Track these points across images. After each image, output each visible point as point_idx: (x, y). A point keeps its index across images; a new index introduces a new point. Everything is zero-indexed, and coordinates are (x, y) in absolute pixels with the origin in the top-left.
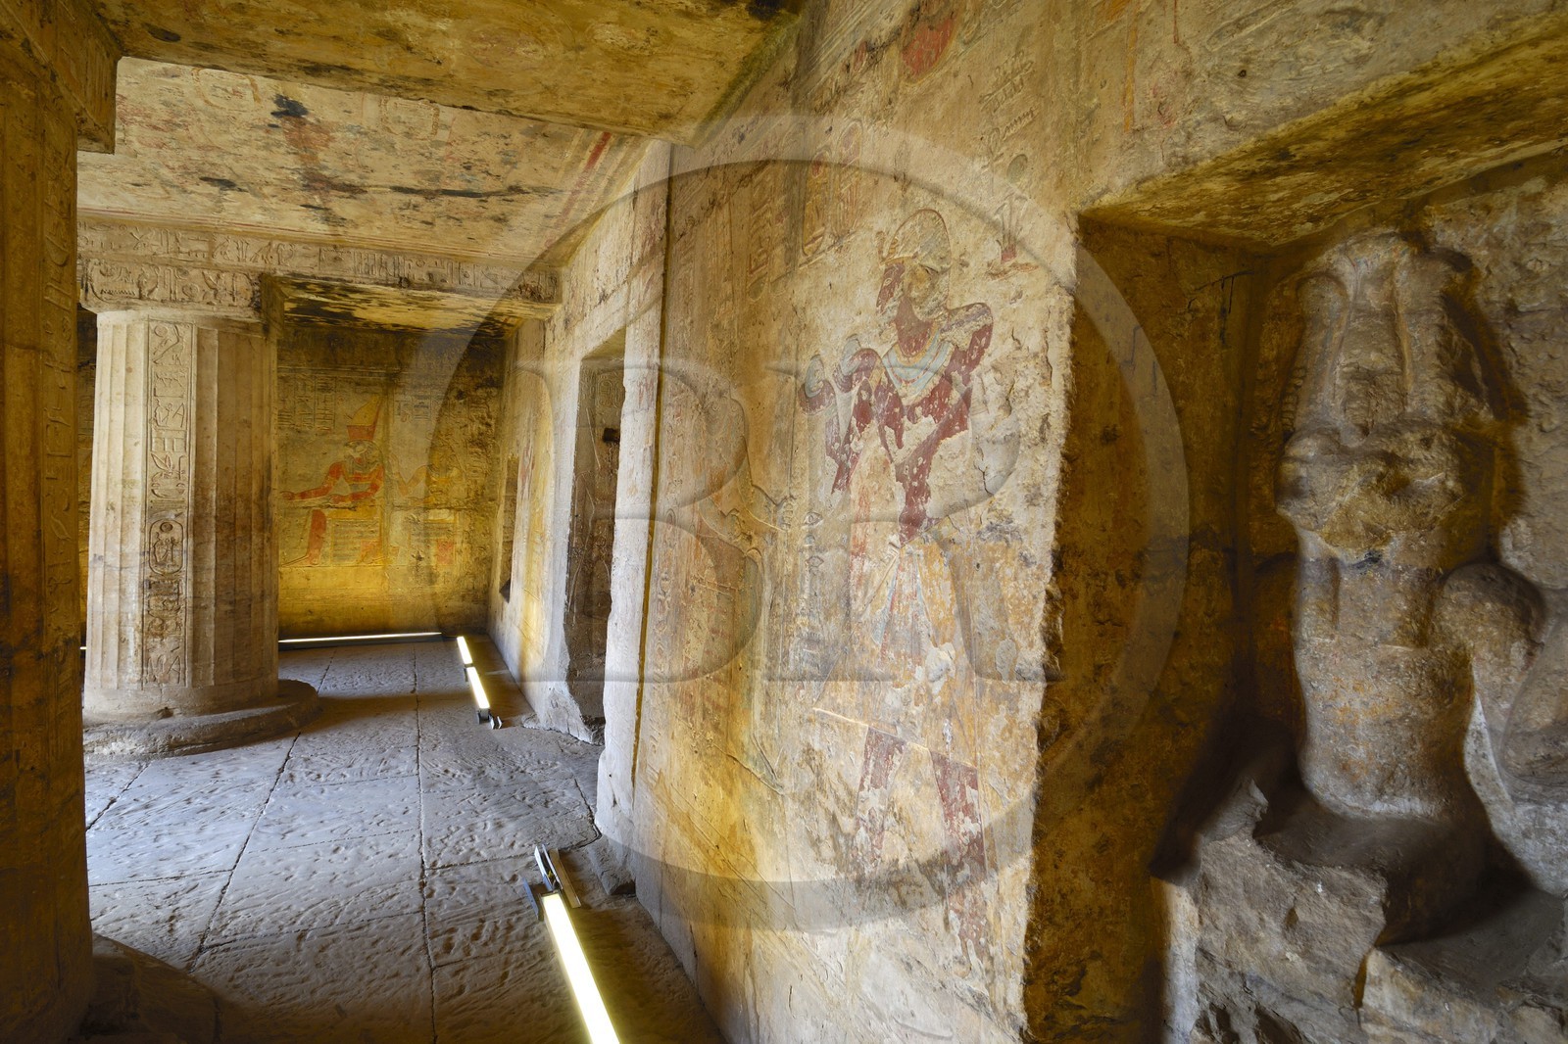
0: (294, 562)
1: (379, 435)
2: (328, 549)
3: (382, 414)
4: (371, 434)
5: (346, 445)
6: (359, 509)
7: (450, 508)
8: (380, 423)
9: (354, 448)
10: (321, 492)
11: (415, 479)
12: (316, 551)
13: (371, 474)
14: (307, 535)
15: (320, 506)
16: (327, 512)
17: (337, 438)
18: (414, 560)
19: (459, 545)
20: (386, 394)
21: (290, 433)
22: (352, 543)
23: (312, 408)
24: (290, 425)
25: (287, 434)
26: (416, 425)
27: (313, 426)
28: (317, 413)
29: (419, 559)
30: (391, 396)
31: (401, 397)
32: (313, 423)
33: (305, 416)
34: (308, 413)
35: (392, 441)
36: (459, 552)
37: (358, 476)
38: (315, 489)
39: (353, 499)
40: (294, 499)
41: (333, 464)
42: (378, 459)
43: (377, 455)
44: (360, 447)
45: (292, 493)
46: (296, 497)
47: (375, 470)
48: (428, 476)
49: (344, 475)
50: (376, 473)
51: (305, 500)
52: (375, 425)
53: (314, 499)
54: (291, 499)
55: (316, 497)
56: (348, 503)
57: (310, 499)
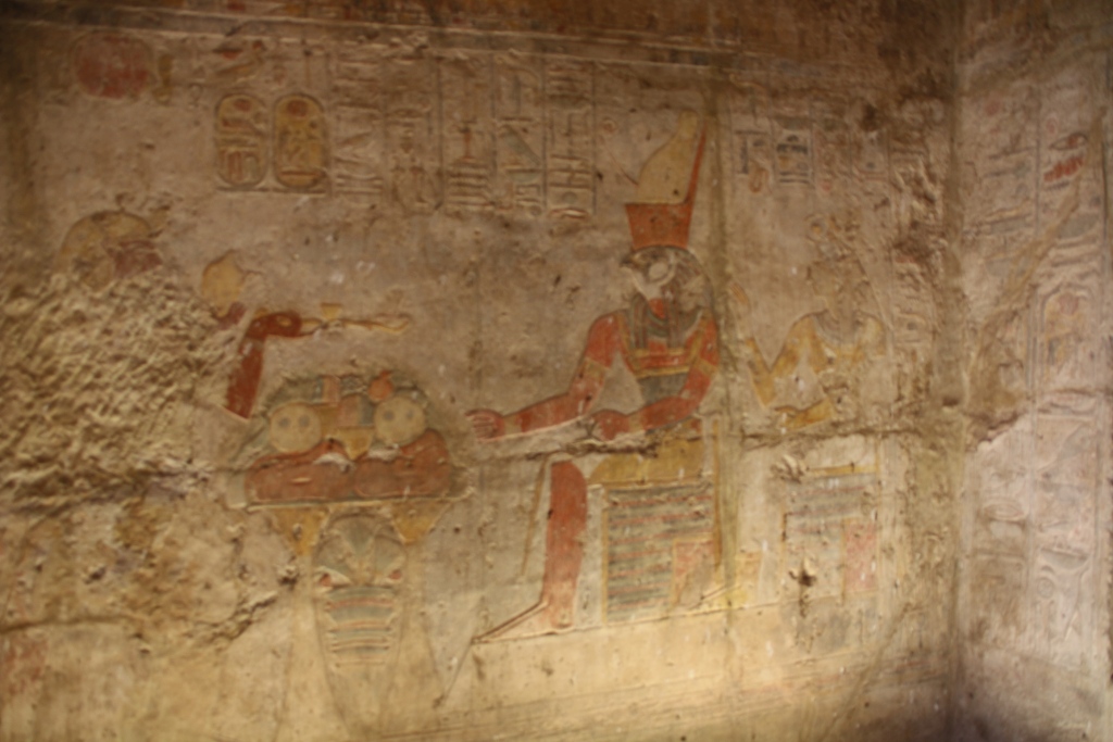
0: (511, 623)
1: (701, 232)
3: (705, 171)
4: (682, 227)
5: (626, 261)
6: (662, 450)
7: (865, 432)
8: (702, 196)
9: (645, 270)
10: (563, 406)
11: (788, 355)
12: (566, 586)
13: (687, 346)
14: (539, 539)
15: (570, 450)
16: (587, 465)
17: (602, 240)
18: (795, 586)
19: (886, 533)
20: (713, 113)
21: (484, 230)
22: (651, 551)
23: (538, 152)
24: (485, 205)
25: (477, 233)
26: (784, 200)
27: (542, 207)
28: (550, 167)
29: (806, 580)
30: (723, 119)
31: (746, 123)
32: (541, 198)
33: (522, 176)
34: (528, 167)
35: (734, 247)
36: (888, 552)
37: (658, 353)
38: (555, 398)
39: (650, 422)
40: (503, 434)
41: (596, 321)
42: (702, 302)
43: (700, 291)
44: (658, 269)
45: (498, 416)
46: (508, 425)
47: (697, 333)
48: (816, 344)
49: (624, 352)
50: (699, 342)
51: (530, 433)
52: (689, 201)
53: (554, 428)
54: (495, 433)
55: (557, 422)
56: (634, 436)
57: (543, 431)
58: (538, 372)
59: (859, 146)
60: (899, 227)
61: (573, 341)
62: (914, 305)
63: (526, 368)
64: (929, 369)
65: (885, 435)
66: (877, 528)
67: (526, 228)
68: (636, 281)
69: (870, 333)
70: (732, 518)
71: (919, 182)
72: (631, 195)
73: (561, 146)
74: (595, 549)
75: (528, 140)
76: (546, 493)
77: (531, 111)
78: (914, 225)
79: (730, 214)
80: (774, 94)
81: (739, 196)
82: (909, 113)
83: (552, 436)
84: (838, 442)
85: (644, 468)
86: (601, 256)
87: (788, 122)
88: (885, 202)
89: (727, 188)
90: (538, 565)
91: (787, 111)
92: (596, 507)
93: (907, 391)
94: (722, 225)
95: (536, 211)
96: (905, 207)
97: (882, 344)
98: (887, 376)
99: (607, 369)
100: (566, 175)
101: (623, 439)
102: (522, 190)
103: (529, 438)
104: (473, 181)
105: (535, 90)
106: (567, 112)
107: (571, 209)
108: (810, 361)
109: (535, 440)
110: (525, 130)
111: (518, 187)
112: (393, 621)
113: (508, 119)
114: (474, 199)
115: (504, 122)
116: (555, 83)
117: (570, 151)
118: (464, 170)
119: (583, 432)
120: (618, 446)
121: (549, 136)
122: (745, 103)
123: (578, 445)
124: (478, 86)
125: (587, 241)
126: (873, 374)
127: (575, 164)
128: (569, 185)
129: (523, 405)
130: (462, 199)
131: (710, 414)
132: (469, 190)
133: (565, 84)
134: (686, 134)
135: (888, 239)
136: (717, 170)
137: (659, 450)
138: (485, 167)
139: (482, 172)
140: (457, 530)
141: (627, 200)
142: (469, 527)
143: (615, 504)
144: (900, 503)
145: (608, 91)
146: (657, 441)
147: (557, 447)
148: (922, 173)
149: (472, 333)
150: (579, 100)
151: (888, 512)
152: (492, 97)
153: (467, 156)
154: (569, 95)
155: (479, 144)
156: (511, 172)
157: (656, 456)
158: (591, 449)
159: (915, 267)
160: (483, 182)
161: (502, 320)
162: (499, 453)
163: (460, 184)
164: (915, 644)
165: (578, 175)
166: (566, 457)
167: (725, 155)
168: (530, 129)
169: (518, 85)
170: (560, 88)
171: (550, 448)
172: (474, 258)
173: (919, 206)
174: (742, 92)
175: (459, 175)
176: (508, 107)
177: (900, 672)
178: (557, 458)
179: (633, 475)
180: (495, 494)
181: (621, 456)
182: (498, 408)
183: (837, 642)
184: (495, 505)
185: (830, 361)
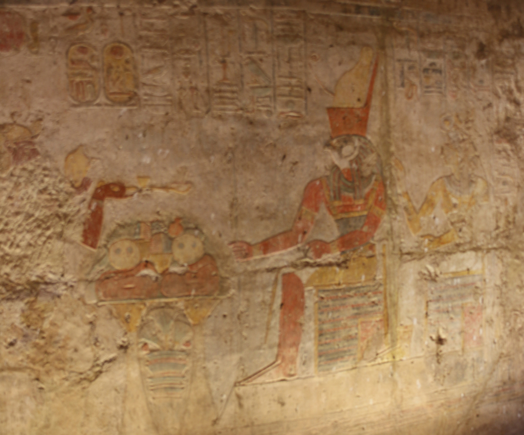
0: (258, 373)
3: (378, 86)
4: (363, 122)
5: (328, 145)
6: (352, 264)
7: (477, 249)
8: (376, 102)
9: (339, 150)
10: (289, 238)
11: (429, 203)
12: (292, 351)
13: (366, 198)
16: (304, 275)
17: (312, 131)
18: (433, 345)
19: (489, 311)
20: (383, 47)
21: (237, 126)
22: (345, 326)
23: (270, 74)
24: (237, 110)
25: (232, 129)
26: (427, 104)
27: (273, 110)
28: (278, 84)
29: (440, 341)
30: (389, 51)
31: (403, 54)
32: (272, 105)
33: (260, 90)
34: (263, 84)
35: (396, 134)
36: (490, 322)
37: (348, 203)
38: (284, 233)
39: (343, 246)
40: (252, 256)
41: (309, 184)
42: (375, 170)
43: (374, 163)
44: (347, 149)
45: (249, 244)
46: (255, 250)
47: (372, 190)
48: (446, 195)
49: (327, 203)
50: (374, 195)
51: (268, 255)
52: (367, 105)
53: (283, 252)
54: (247, 255)
55: (285, 248)
56: (333, 256)
57: (276, 254)
58: (273, 216)
59: (474, 69)
60: (498, 121)
61: (295, 196)
62: (507, 170)
63: (265, 214)
64: (515, 209)
65: (488, 251)
66: (483, 308)
67: (263, 124)
68: (334, 157)
69: (479, 188)
70: (395, 304)
71: (511, 92)
72: (330, 102)
73: (285, 70)
74: (310, 327)
75: (264, 66)
76: (279, 292)
77: (265, 47)
78: (508, 119)
79: (393, 114)
80: (422, 35)
81: (399, 101)
82: (506, 47)
83: (282, 257)
84: (460, 256)
85: (340, 275)
86: (311, 142)
87: (430, 53)
88: (490, 105)
89: (391, 97)
90: (274, 338)
91: (430, 46)
92: (310, 301)
93: (502, 223)
94: (388, 120)
95: (269, 113)
96: (502, 108)
97: (487, 194)
98: (490, 214)
99: (316, 214)
100: (288, 89)
101: (327, 258)
102: (260, 100)
103: (268, 258)
104: (229, 95)
105: (267, 32)
106: (288, 46)
107: (292, 112)
108: (443, 206)
109: (272, 260)
110: (261, 60)
111: (258, 98)
112: (187, 372)
113: (250, 53)
114: (230, 107)
115: (247, 55)
116: (280, 27)
117: (290, 73)
118: (224, 88)
119: (302, 254)
120: (323, 262)
121: (277, 63)
122: (401, 41)
123: (298, 262)
124: (230, 31)
125: (303, 131)
126: (481, 213)
127: (294, 81)
128: (290, 95)
129: (264, 238)
130: (222, 107)
131: (381, 240)
132: (226, 101)
133: (286, 27)
134: (365, 61)
135: (491, 128)
136: (385, 85)
137: (348, 264)
138: (236, 85)
139: (235, 88)
140: (225, 316)
141: (328, 105)
142: (232, 314)
143: (322, 298)
144: (497, 292)
145: (315, 33)
146: (348, 258)
147: (285, 264)
148: (513, 86)
149: (231, 193)
150: (295, 37)
151: (490, 298)
152: (239, 39)
153: (225, 78)
154: (290, 35)
155: (232, 70)
156: (253, 88)
157: (347, 268)
158: (307, 265)
159: (508, 146)
160: (235, 95)
161: (250, 184)
162: (249, 268)
163: (221, 97)
164: (506, 378)
165: (296, 89)
166: (291, 270)
167: (390, 75)
168: (265, 59)
169: (256, 29)
170: (283, 30)
171: (281, 264)
172: (231, 145)
173: (511, 107)
174: (401, 34)
175: (220, 91)
176: (250, 44)
177: (497, 395)
178: (286, 270)
179: (333, 280)
180: (247, 293)
181: (325, 269)
182: (249, 240)
183: (460, 378)
184: (248, 300)
185: (455, 206)
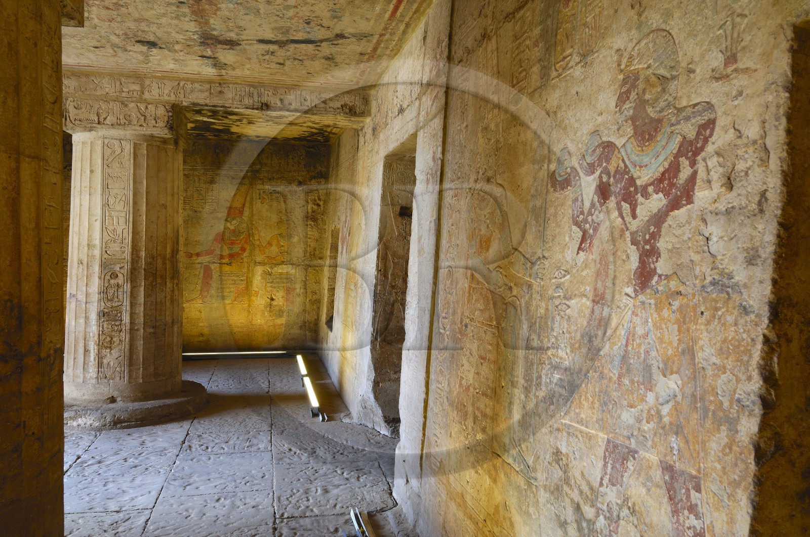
0: (192, 300)
1: (247, 213)
2: (213, 291)
3: (248, 199)
4: (241, 212)
5: (226, 220)
6: (233, 264)
7: (292, 264)
8: (247, 205)
9: (231, 222)
10: (207, 252)
11: (270, 244)
12: (206, 293)
13: (241, 241)
14: (200, 282)
15: (209, 263)
16: (213, 266)
17: (219, 215)
18: (269, 300)
19: (298, 291)
20: (251, 185)
21: (190, 212)
22: (229, 288)
23: (204, 195)
24: (190, 207)
25: (188, 213)
26: (271, 206)
27: (205, 208)
28: (207, 198)
29: (272, 299)
30: (254, 187)
31: (261, 187)
33: (200, 200)
34: (201, 198)
35: (255, 217)
36: (299, 295)
37: (233, 242)
38: (206, 250)
39: (230, 258)
40: (192, 258)
41: (217, 234)
42: (245, 230)
43: (245, 227)
44: (234, 222)
46: (194, 256)
47: (244, 237)
48: (278, 241)
49: (224, 241)
50: (244, 240)
51: (199, 258)
52: (244, 205)
54: (190, 257)
55: (206, 256)
56: (226, 260)
57: (202, 258)
58: (202, 244)
59: (296, 192)
60: (307, 213)
62: (311, 233)
63: (199, 243)
64: (314, 250)
65: (299, 266)
66: (295, 289)
67: (200, 212)
70: (251, 282)
71: (315, 201)
75: (202, 192)
76: (202, 271)
77: (202, 185)
79: (254, 209)
80: (270, 179)
81: (258, 205)
85: (228, 268)
86: (219, 219)
87: (273, 186)
88: (303, 206)
89: (254, 203)
91: (273, 183)
93: (307, 255)
94: (252, 212)
95: (203, 208)
98: (301, 251)
102: (200, 204)
104: (187, 201)
105: (204, 180)
108: (276, 245)
110: (201, 190)
114: (188, 206)
115: (196, 188)
116: (209, 179)
118: (186, 199)
121: (207, 191)
122: (260, 182)
124: (190, 180)
126: (296, 250)
130: (185, 205)
132: (187, 204)
133: (212, 179)
134: (243, 190)
135: (304, 216)
136: (252, 198)
138: (191, 198)
142: (183, 278)
143: (220, 275)
144: (303, 283)
148: (316, 198)
149: (186, 235)
151: (298, 286)
152: (193, 183)
153: (186, 196)
155: (189, 193)
156: (197, 200)
158: (214, 262)
160: (190, 202)
161: (193, 232)
167: (254, 195)
169: (200, 179)
172: (187, 219)
174: (260, 179)
176: (197, 185)
179: (225, 269)
183: (280, 316)
185: (282, 246)
